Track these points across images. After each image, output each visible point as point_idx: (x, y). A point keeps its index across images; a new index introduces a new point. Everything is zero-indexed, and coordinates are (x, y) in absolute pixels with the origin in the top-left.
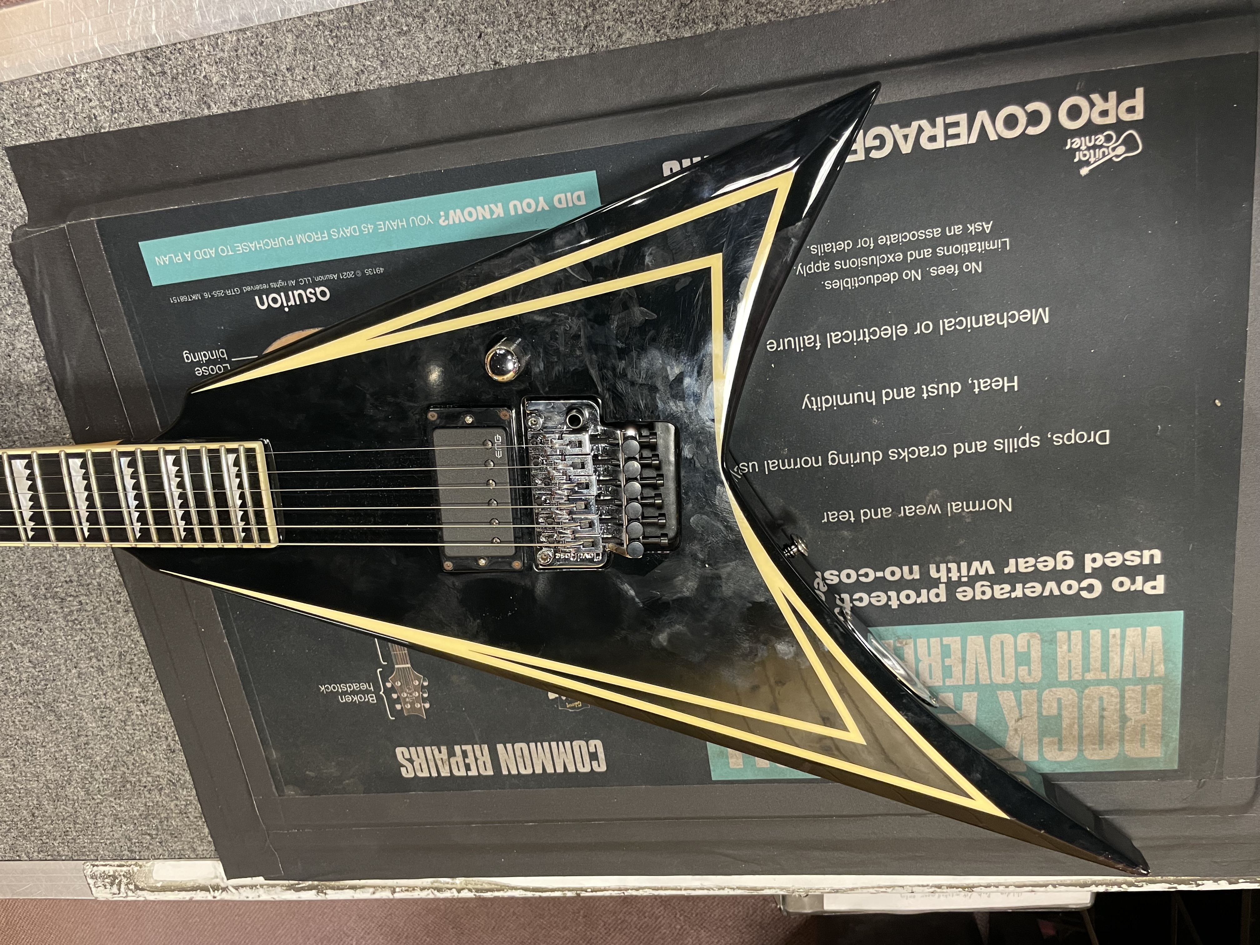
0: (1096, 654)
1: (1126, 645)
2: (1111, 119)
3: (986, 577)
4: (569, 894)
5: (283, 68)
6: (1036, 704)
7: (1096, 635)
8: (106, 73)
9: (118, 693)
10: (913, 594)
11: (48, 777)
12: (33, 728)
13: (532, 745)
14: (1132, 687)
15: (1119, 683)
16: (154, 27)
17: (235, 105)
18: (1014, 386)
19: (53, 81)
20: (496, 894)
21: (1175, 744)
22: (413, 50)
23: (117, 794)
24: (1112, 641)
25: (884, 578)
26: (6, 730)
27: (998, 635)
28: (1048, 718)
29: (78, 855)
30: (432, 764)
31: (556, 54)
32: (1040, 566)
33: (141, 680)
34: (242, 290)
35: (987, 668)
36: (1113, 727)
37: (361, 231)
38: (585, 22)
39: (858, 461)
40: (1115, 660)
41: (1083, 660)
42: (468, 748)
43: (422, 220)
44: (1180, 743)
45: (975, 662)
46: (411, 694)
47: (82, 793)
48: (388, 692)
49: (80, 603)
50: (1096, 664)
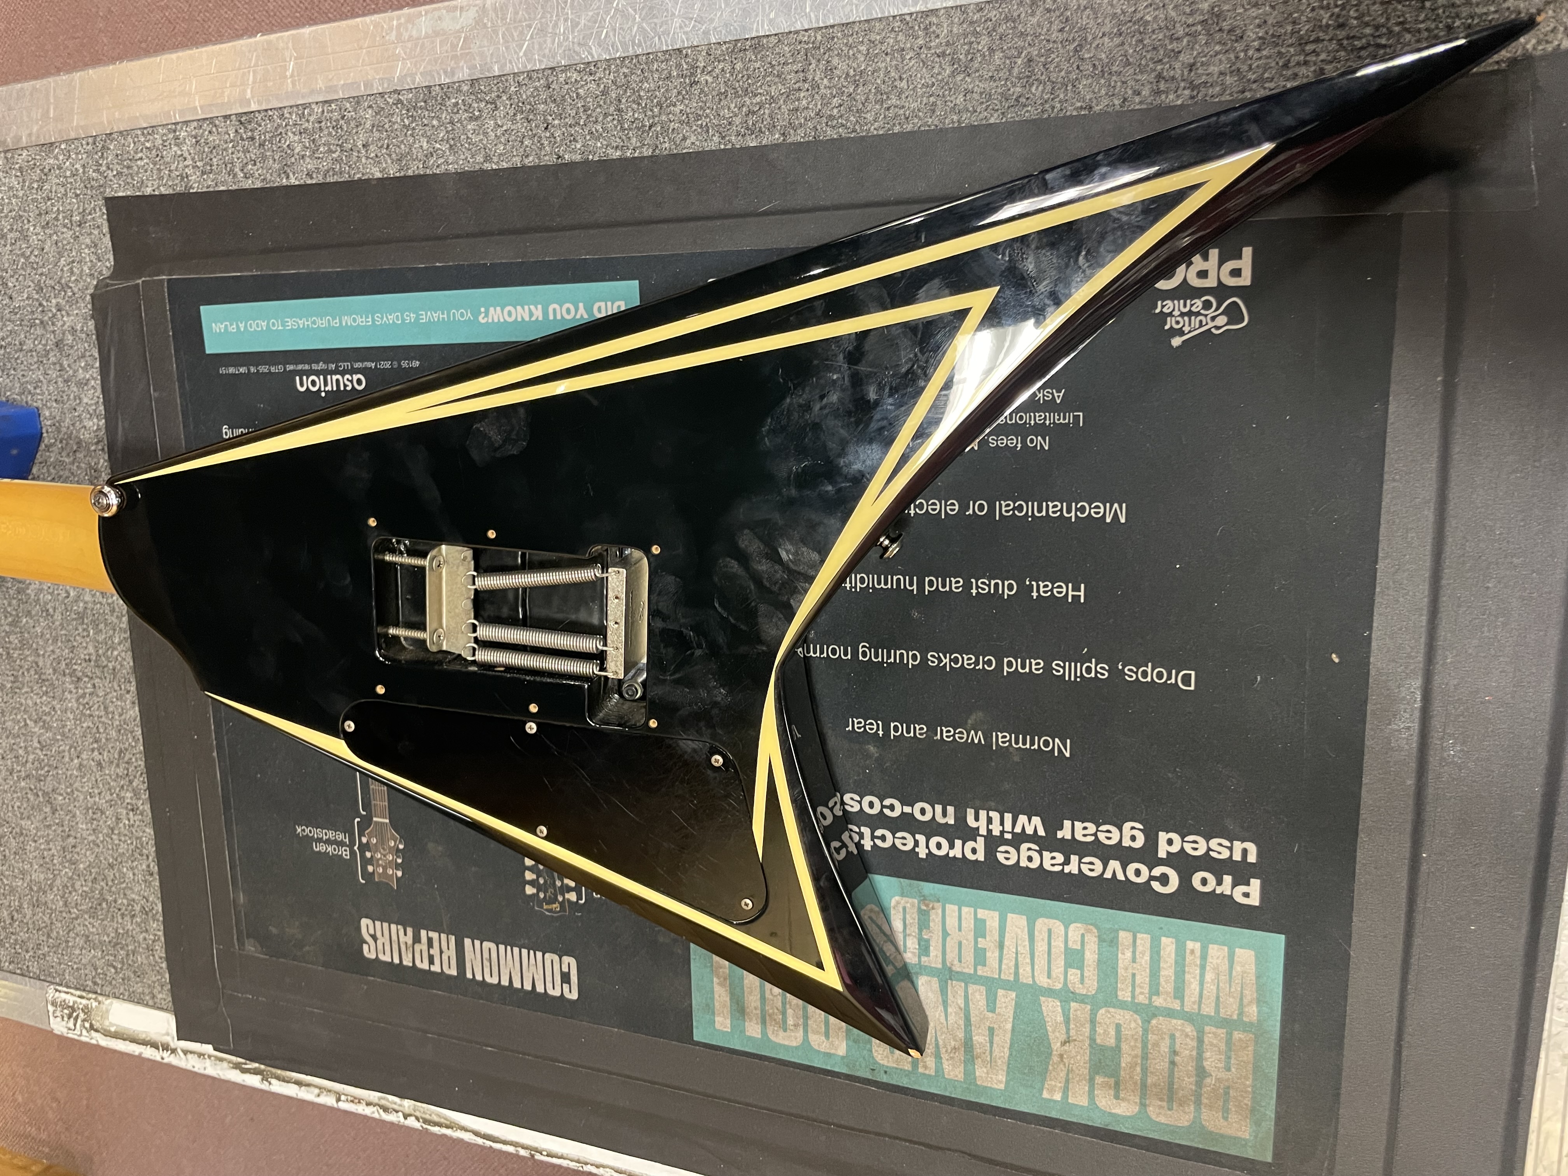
0: (1167, 971)
1: (1208, 968)
2: (1211, 282)
3: (1034, 838)
4: (523, 1152)
5: (360, 144)
6: (1088, 1026)
7: (1168, 945)
8: (203, 133)
9: (111, 794)
10: (945, 843)
11: (33, 877)
12: (29, 818)
13: (502, 947)
14: (1214, 1029)
15: (1195, 1019)
16: (249, 91)
17: (312, 178)
18: (1080, 596)
19: (156, 136)
20: (444, 1131)
21: (1269, 1125)
22: (481, 137)
23: (93, 913)
24: (1189, 958)
25: (912, 815)
26: (5, 814)
27: (1046, 920)
28: (1103, 1049)
29: (45, 975)
30: (395, 947)
31: (619, 153)
32: (1102, 837)
33: (135, 784)
34: (285, 368)
35: (1028, 960)
36: (1186, 1081)
37: (403, 320)
38: (651, 121)
39: (892, 660)
40: (1193, 986)
41: (1150, 976)
42: (434, 935)
43: (462, 315)
44: (1276, 1124)
45: (1014, 950)
46: (385, 856)
47: (61, 903)
48: (364, 848)
49: (94, 686)
50: (1167, 985)
